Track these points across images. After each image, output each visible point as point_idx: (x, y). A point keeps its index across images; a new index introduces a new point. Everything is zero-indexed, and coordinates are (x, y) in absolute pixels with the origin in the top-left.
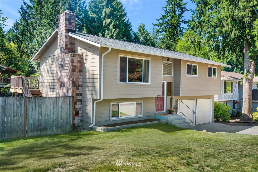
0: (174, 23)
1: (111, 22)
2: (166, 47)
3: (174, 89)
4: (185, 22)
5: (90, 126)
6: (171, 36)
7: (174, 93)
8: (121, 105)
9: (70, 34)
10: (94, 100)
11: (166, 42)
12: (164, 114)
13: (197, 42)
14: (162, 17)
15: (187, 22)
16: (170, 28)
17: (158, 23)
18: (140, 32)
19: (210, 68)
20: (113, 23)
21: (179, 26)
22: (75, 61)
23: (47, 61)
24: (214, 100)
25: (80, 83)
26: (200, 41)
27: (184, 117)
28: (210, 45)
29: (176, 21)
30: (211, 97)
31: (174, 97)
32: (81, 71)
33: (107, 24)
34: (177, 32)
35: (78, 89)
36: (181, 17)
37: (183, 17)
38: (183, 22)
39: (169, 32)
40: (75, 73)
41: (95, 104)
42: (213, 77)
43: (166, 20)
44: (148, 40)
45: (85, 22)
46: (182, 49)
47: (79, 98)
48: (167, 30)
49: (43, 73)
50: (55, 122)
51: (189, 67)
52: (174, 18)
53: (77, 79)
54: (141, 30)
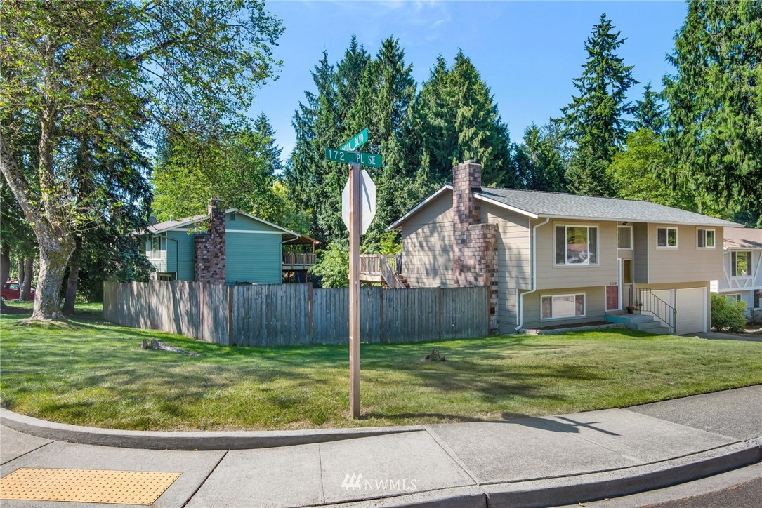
0: (603, 115)
1: (476, 134)
2: (590, 175)
3: (635, 272)
4: (629, 108)
5: (517, 329)
6: (596, 145)
7: (635, 279)
8: (556, 299)
9: (477, 196)
10: (520, 291)
11: (590, 165)
12: (619, 314)
13: (669, 174)
14: (573, 102)
15: (634, 110)
16: (592, 126)
17: (564, 116)
18: (529, 145)
19: (700, 232)
20: (480, 136)
21: (616, 121)
22: (489, 236)
23: (420, 231)
24: (712, 291)
25: (496, 267)
26: (677, 173)
27: (656, 319)
28: (699, 182)
29: (607, 110)
30: (705, 284)
31: (635, 285)
32: (496, 249)
33: (467, 138)
34: (610, 134)
35: (493, 276)
36: (619, 98)
37: (626, 98)
38: (626, 110)
39: (592, 135)
40: (488, 252)
41: (521, 297)
42: (707, 247)
43: (582, 107)
44: (550, 161)
45: (424, 139)
46: (627, 176)
47: (494, 288)
48: (587, 130)
49: (411, 249)
50: (469, 322)
51: (662, 233)
52: (603, 104)
53: (491, 261)
54: (532, 140)
